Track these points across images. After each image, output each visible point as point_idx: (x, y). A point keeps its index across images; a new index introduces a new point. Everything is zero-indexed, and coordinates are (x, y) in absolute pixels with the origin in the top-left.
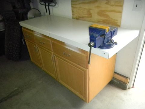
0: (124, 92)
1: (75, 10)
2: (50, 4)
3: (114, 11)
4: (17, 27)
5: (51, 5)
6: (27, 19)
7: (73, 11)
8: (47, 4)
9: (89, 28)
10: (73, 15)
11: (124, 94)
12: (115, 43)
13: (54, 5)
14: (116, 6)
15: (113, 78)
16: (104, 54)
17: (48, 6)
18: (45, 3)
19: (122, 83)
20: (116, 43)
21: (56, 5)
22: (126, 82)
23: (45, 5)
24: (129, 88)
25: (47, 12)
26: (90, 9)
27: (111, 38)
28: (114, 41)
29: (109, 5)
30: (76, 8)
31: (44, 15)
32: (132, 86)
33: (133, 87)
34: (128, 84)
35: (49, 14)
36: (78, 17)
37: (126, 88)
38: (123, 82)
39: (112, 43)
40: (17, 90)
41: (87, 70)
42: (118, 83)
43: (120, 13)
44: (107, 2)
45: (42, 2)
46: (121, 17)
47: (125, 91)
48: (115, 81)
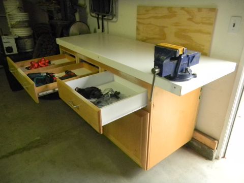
0: (208, 163)
1: (141, 27)
2: (105, 16)
3: (200, 31)
4: (51, 47)
5: (106, 18)
6: (68, 35)
7: (138, 29)
8: (100, 16)
9: (155, 47)
10: (138, 34)
11: (208, 166)
12: (193, 75)
13: (111, 18)
14: (203, 23)
15: (193, 139)
16: (175, 88)
17: (102, 19)
18: (98, 15)
19: (206, 148)
20: (195, 75)
21: (114, 19)
22: (212, 147)
23: (98, 19)
24: (217, 158)
25: (99, 28)
26: (164, 27)
27: (188, 66)
28: (191, 71)
29: (193, 22)
30: (143, 24)
31: (95, 31)
32: (222, 155)
33: (224, 157)
34: (216, 151)
35: (103, 31)
36: (145, 38)
37: (212, 156)
38: (207, 146)
39: (188, 74)
40: (39, 140)
41: (149, 114)
42: (200, 147)
43: (209, 35)
44: (191, 17)
45: (93, 13)
46: (211, 42)
47: (210, 161)
48: (195, 144)
